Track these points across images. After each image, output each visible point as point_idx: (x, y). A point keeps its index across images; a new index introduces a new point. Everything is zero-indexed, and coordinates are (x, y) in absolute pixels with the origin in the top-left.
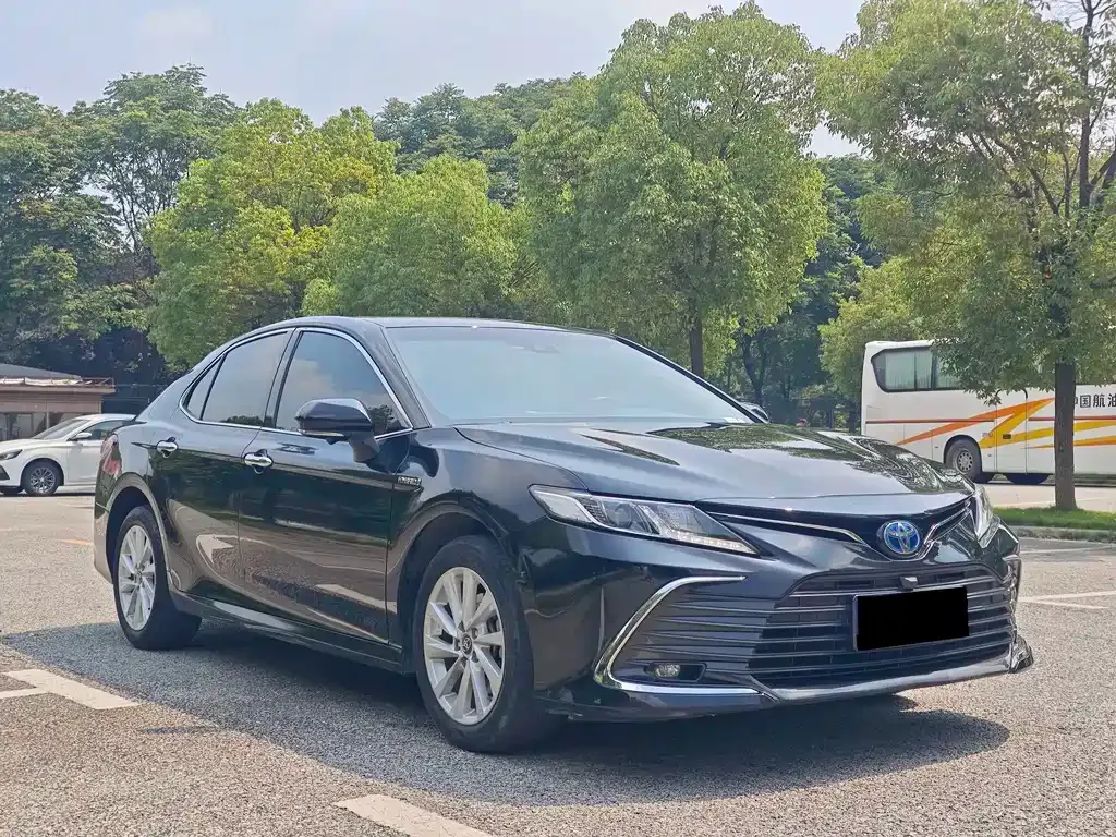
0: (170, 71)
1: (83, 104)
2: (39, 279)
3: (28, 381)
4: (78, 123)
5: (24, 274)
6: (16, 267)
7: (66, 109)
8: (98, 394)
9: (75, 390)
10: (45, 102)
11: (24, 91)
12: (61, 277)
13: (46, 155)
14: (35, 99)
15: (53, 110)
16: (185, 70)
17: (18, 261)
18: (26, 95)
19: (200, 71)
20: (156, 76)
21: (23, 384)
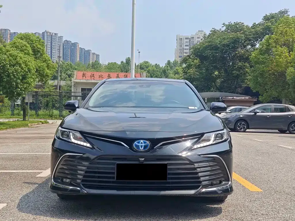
0: (280, 11)
1: (255, 23)
2: (240, 71)
3: (235, 98)
4: (253, 29)
5: (236, 70)
6: (235, 68)
7: (250, 25)
8: (253, 101)
9: (248, 100)
10: (245, 24)
11: (240, 22)
12: (245, 70)
13: (243, 38)
14: (243, 23)
15: (247, 26)
16: (283, 10)
17: (235, 67)
18: (240, 23)
19: (288, 10)
20: (276, 13)
21: (233, 98)
